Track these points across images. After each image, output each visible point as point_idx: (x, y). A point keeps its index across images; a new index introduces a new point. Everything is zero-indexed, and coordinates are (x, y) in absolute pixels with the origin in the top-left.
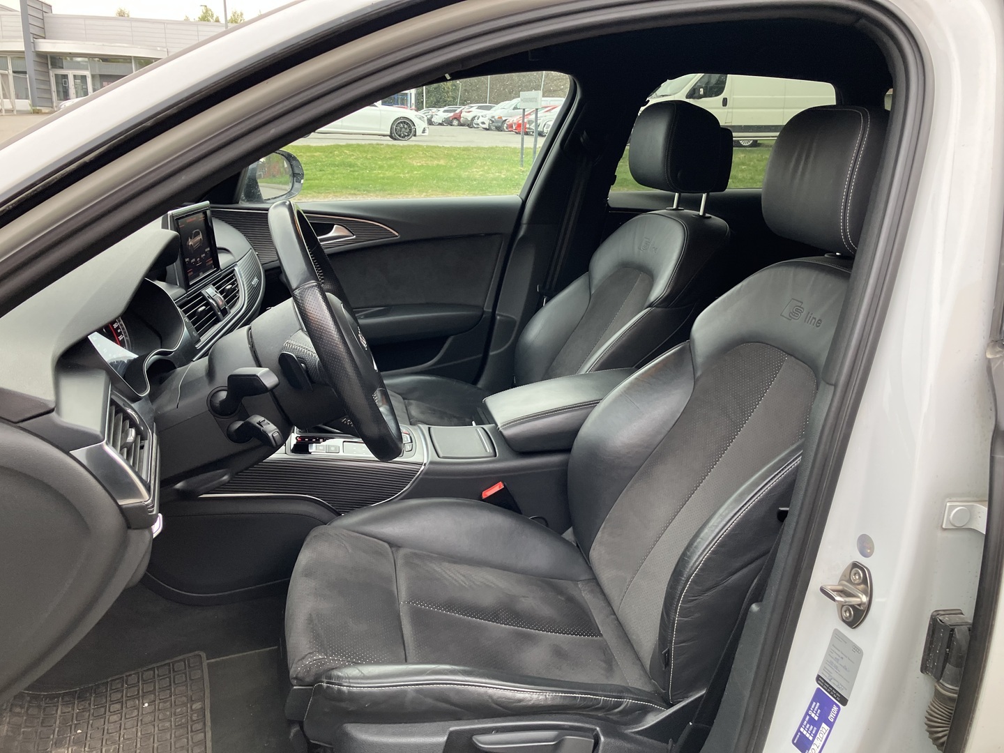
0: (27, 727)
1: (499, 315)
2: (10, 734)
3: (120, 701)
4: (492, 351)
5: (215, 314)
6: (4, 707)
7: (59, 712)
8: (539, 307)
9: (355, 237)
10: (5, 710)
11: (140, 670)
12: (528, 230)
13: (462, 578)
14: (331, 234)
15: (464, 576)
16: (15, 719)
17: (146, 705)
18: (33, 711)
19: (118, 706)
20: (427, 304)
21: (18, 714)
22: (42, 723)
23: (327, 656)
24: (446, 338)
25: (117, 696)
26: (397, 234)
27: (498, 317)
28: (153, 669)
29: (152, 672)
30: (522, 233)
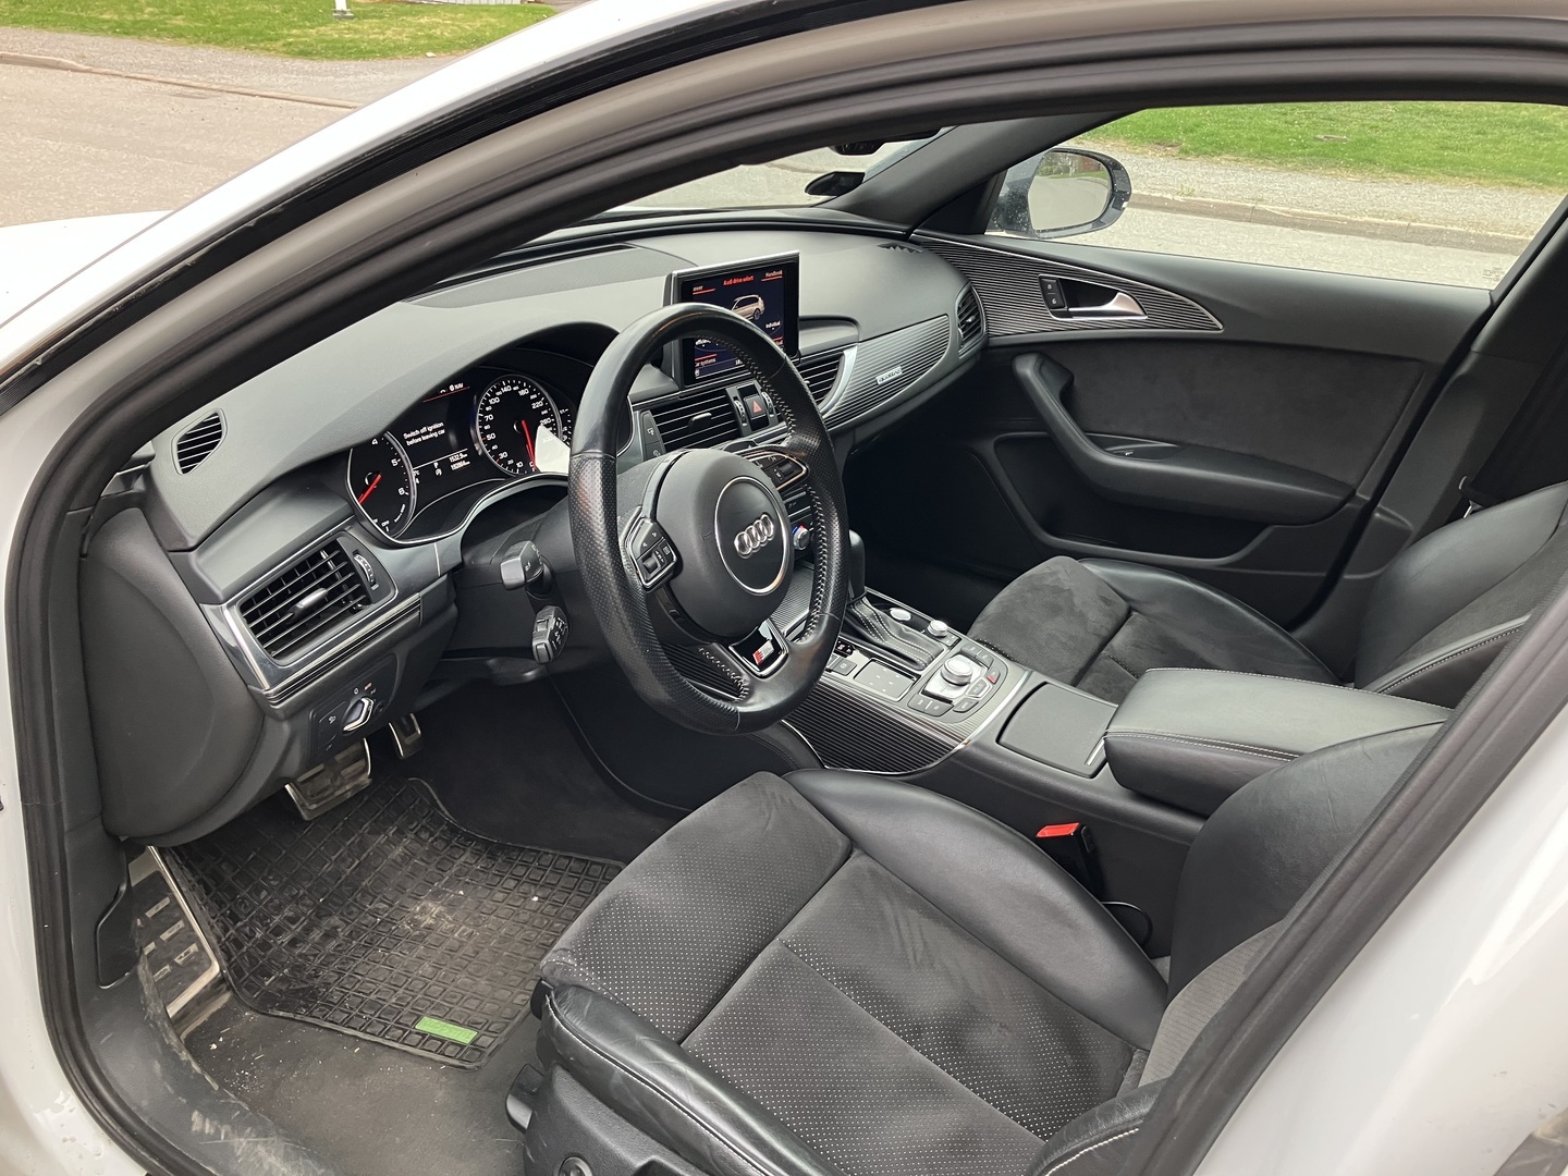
0: (422, 860)
1: (1382, 512)
2: (399, 860)
3: (518, 879)
4: (1350, 573)
5: (736, 425)
6: (411, 827)
7: (463, 859)
8: (1456, 516)
9: (1146, 317)
10: (411, 830)
11: (558, 853)
12: (1476, 365)
13: (920, 947)
14: (1110, 306)
15: (925, 944)
16: (415, 845)
17: (536, 899)
18: (439, 845)
19: (512, 883)
20: (1253, 456)
21: (422, 842)
22: (438, 863)
23: (579, 964)
24: (1265, 526)
25: (520, 871)
26: (1221, 326)
27: (1377, 515)
28: (570, 858)
29: (567, 861)
30: (1464, 369)
